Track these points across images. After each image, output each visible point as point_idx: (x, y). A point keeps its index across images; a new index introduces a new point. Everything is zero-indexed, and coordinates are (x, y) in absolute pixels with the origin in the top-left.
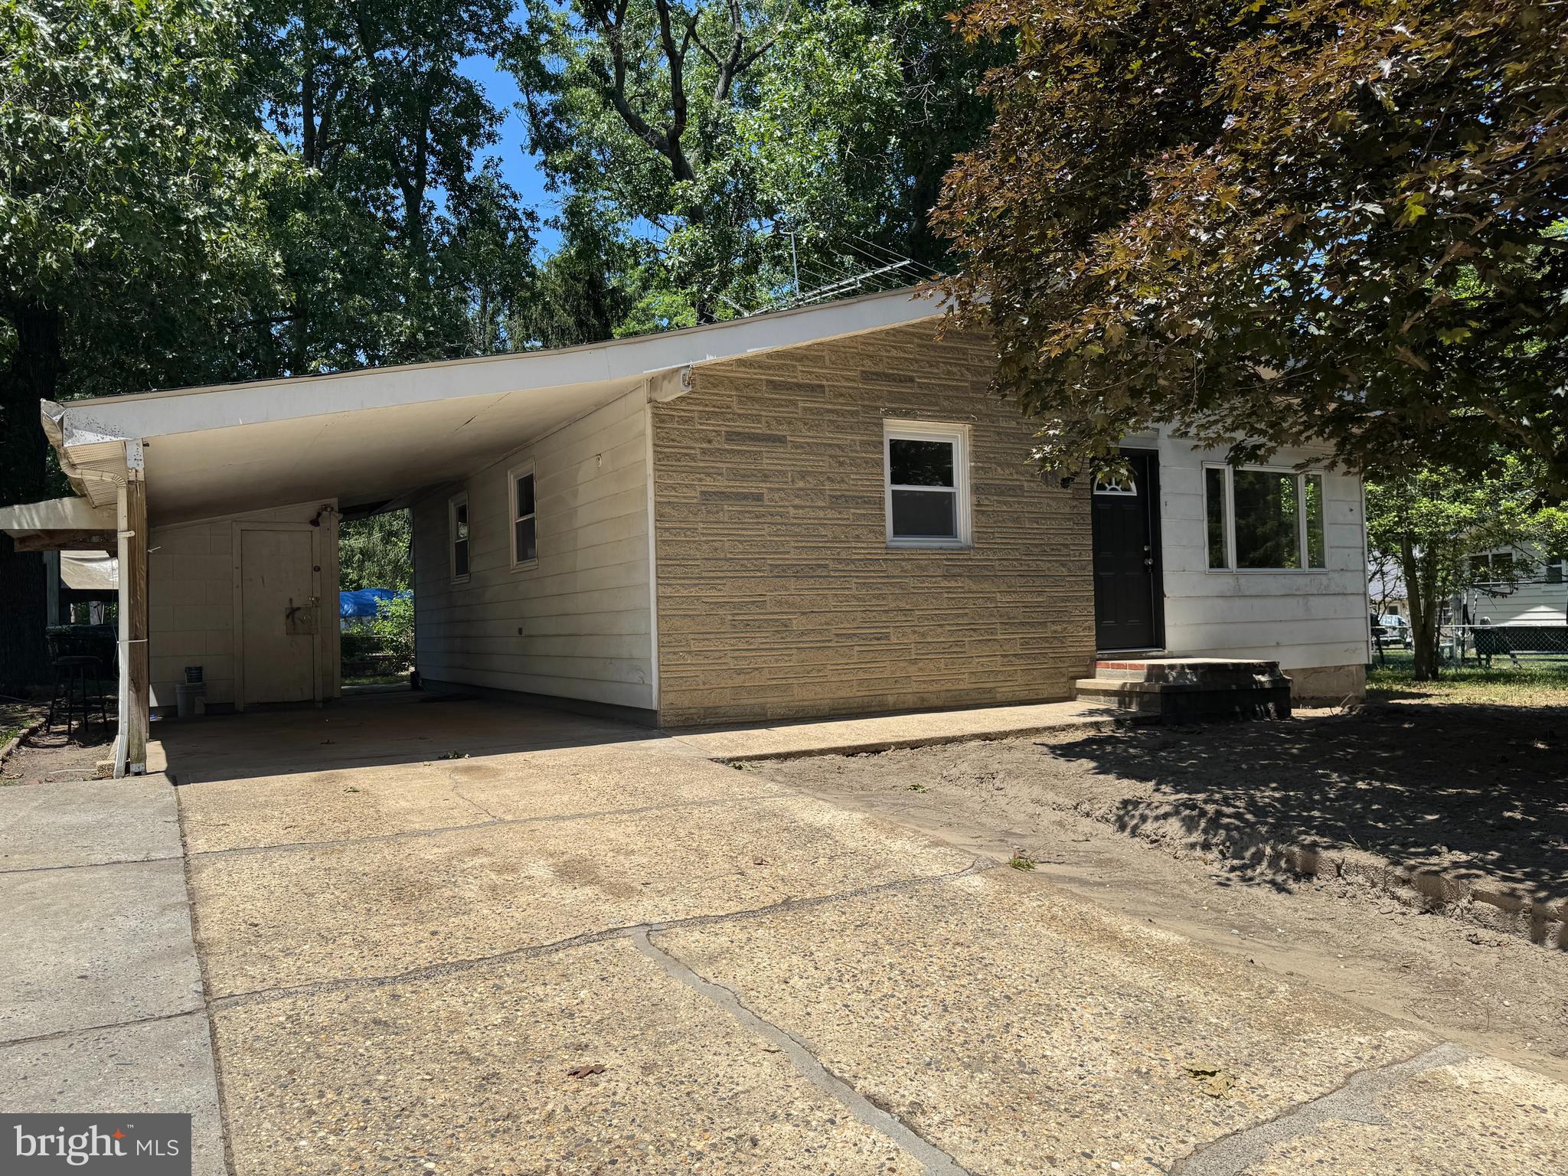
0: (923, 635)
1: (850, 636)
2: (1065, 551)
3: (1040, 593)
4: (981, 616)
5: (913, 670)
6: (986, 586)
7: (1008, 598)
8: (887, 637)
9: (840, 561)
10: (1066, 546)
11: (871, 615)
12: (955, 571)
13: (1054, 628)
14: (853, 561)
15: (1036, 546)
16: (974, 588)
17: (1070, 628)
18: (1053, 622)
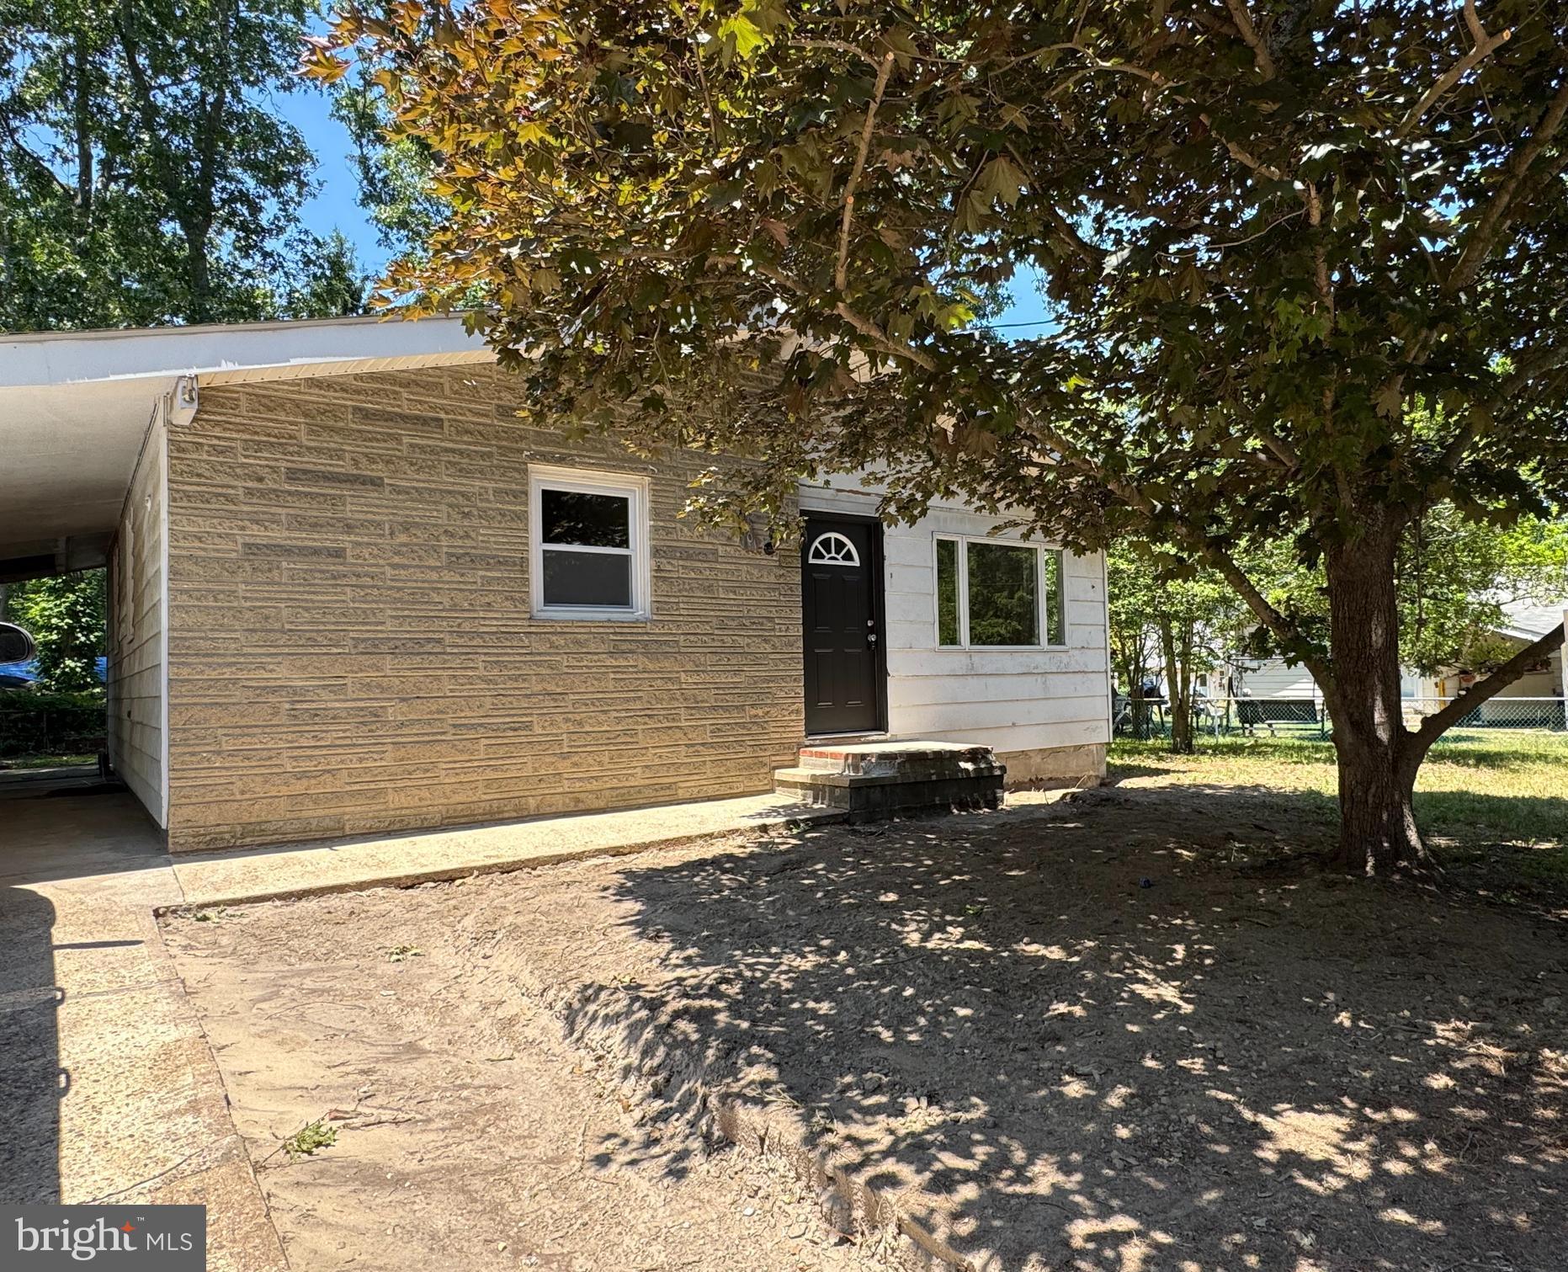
0: (580, 724)
1: (473, 727)
2: (769, 625)
3: (736, 672)
4: (660, 701)
5: (564, 766)
6: (667, 664)
7: (695, 679)
8: (528, 726)
9: (460, 634)
10: (770, 619)
11: (504, 700)
12: (624, 647)
13: (753, 712)
14: (480, 635)
15: (733, 619)
16: (651, 667)
17: (773, 711)
18: (752, 706)
